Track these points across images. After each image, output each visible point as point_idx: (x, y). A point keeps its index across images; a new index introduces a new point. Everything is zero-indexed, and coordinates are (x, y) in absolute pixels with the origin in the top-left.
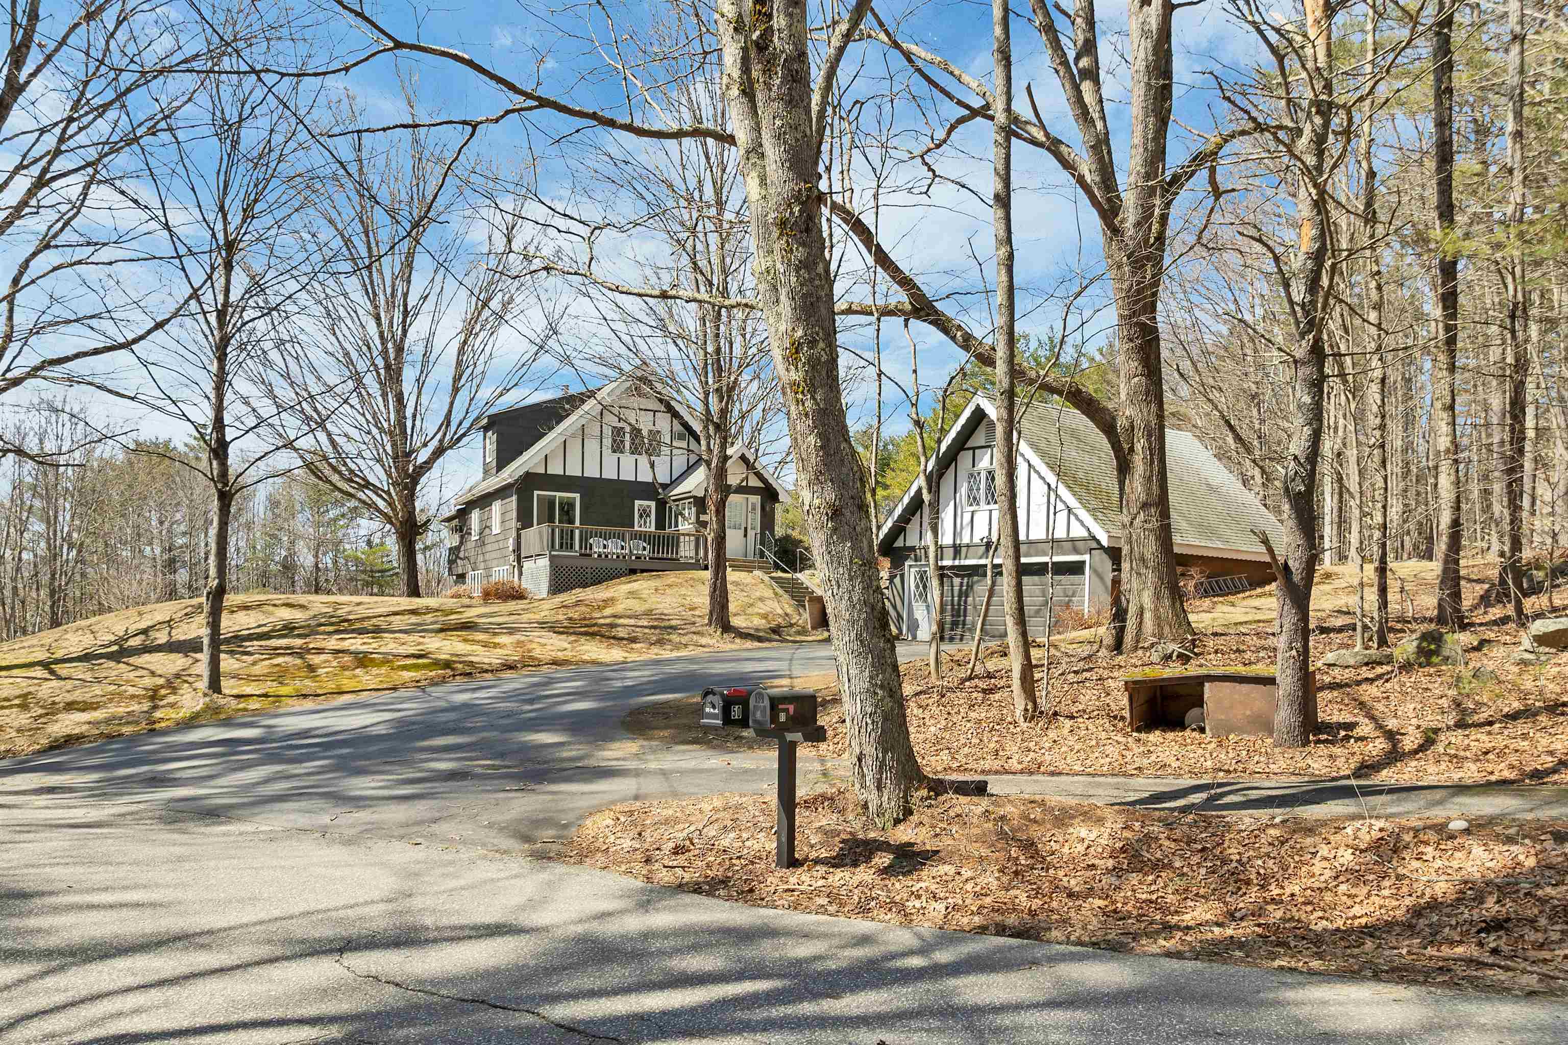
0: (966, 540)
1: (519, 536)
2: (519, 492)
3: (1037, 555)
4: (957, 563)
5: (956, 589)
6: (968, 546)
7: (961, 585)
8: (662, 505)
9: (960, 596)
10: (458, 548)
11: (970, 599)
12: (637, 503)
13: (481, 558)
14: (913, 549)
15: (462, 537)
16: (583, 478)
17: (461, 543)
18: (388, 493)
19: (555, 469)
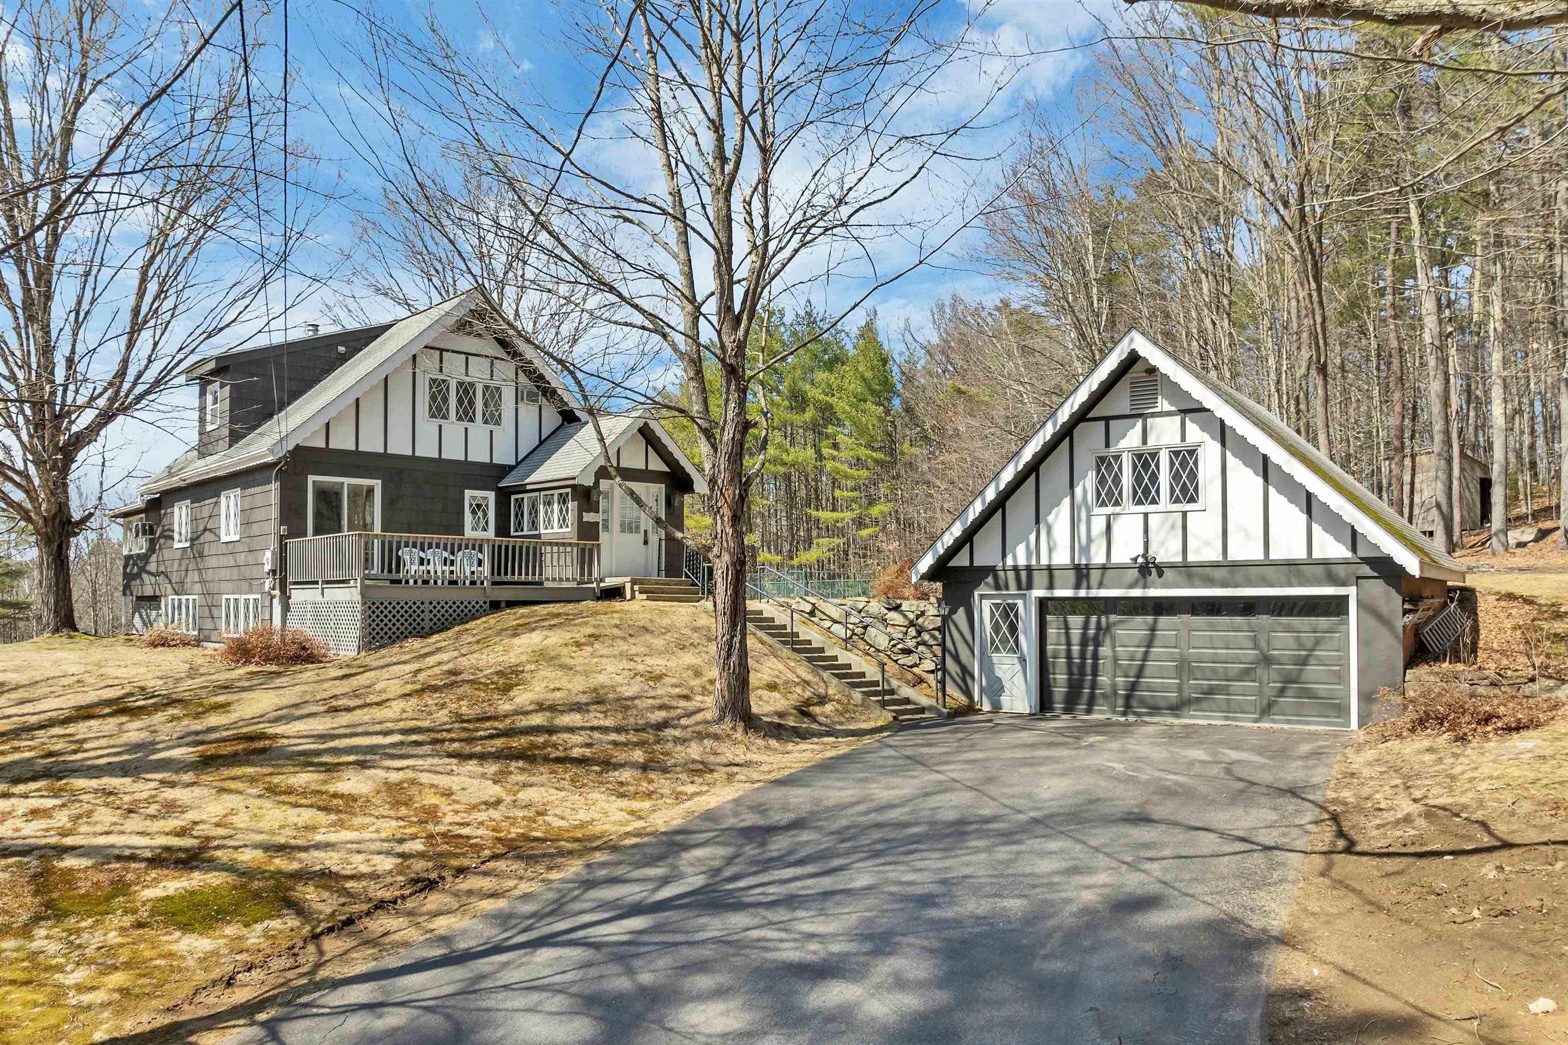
0: (1098, 557)
1: (283, 548)
2: (282, 476)
3: (1250, 584)
4: (1082, 593)
5: (1076, 634)
6: (1104, 568)
7: (1086, 627)
8: (504, 496)
9: (1084, 643)
10: (145, 558)
11: (1105, 650)
12: (468, 493)
13: (194, 576)
14: (992, 570)
15: (152, 542)
16: (385, 456)
17: (152, 550)
18: (24, 474)
19: (342, 441)
